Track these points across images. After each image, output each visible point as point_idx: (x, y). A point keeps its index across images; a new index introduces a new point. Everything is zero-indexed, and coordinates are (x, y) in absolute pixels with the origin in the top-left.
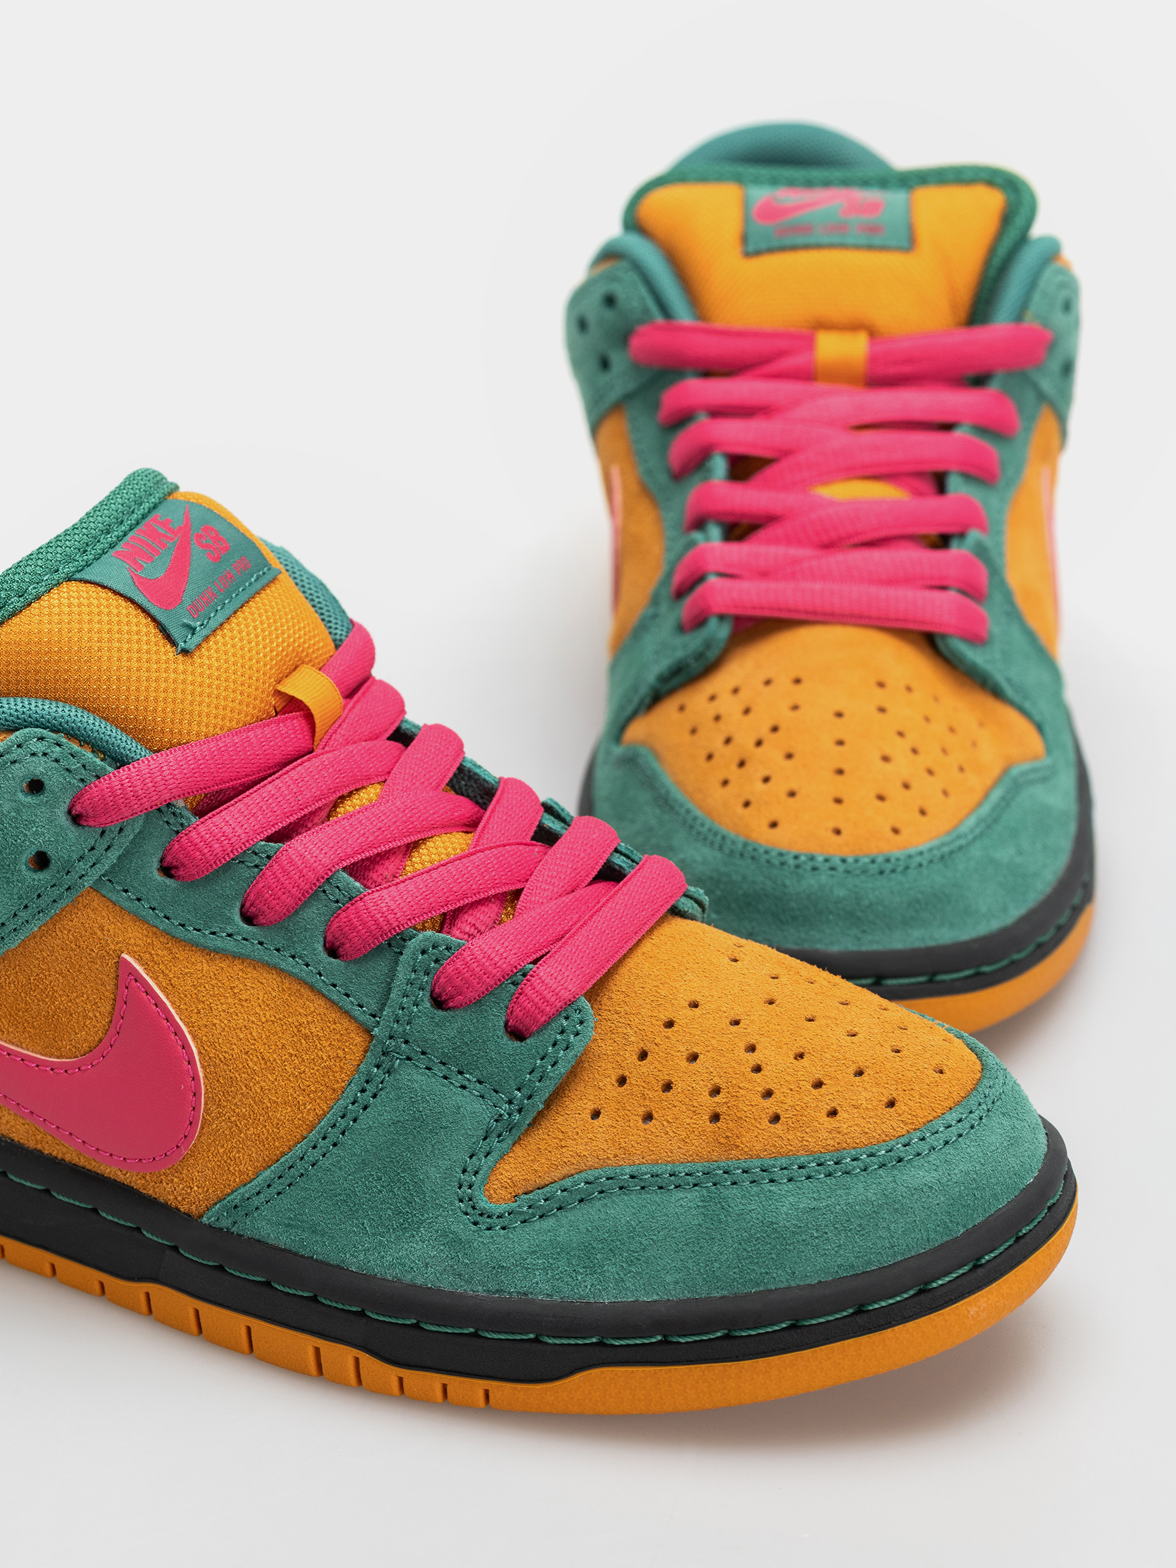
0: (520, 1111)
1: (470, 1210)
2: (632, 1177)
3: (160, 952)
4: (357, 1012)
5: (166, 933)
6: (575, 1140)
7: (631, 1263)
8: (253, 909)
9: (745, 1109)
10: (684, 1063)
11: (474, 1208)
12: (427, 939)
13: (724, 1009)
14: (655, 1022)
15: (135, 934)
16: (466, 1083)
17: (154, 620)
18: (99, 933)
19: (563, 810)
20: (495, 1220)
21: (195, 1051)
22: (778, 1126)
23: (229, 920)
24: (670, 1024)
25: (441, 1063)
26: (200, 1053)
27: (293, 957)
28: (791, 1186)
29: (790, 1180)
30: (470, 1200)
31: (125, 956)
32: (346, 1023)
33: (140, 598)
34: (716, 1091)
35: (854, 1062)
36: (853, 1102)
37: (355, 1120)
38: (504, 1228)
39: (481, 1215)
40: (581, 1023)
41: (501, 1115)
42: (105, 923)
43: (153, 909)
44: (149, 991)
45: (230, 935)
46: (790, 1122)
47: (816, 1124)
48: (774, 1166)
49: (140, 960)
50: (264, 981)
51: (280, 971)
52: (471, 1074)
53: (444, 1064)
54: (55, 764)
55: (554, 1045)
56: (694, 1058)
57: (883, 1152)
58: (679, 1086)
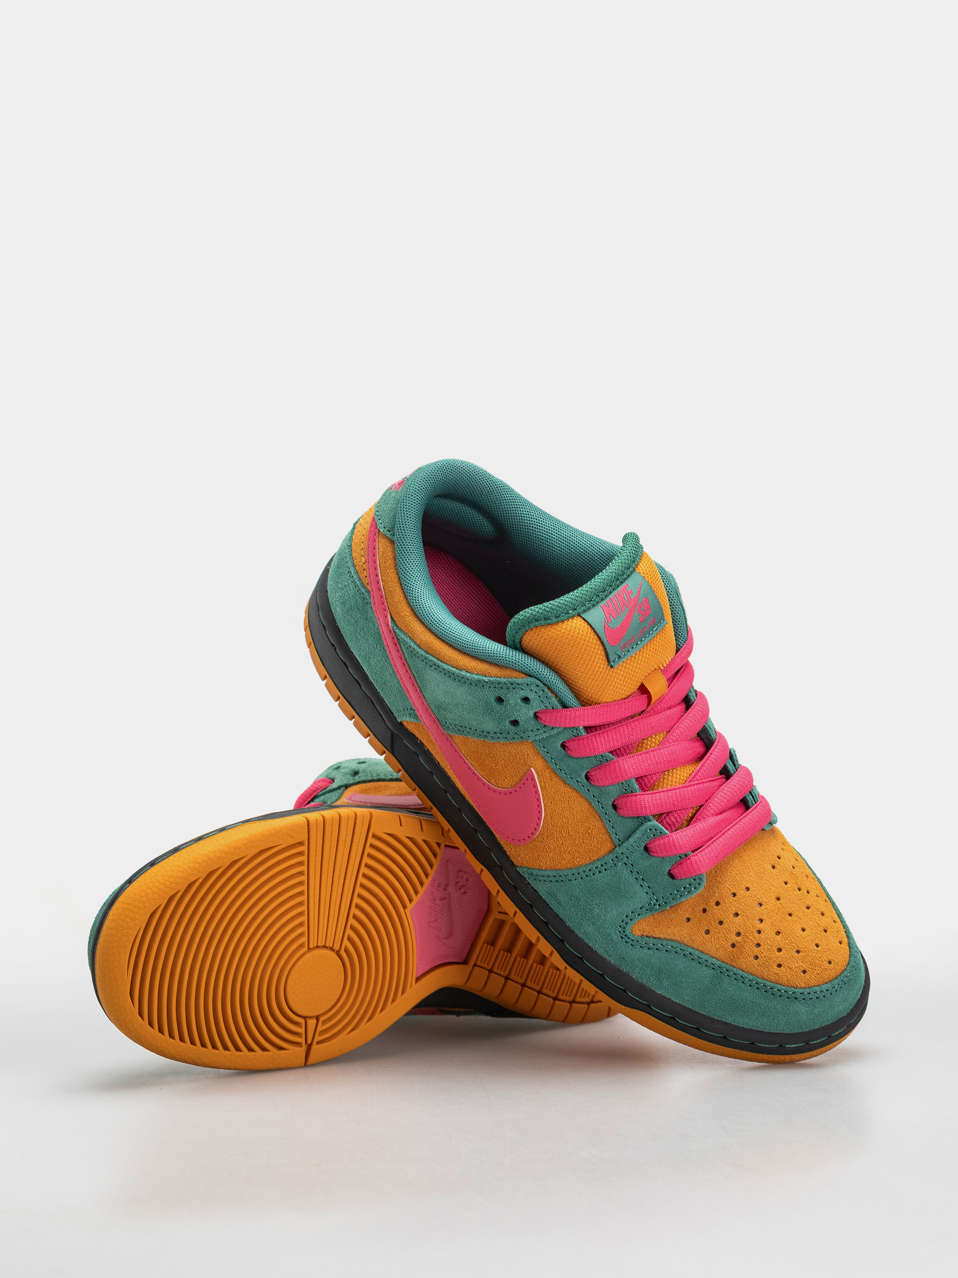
0: (659, 905)
1: (622, 932)
2: (690, 953)
3: (547, 774)
4: (613, 836)
5: (552, 769)
6: (675, 927)
7: (674, 984)
8: (591, 777)
9: (746, 948)
10: (732, 916)
11: (624, 932)
12: (654, 826)
13: (758, 897)
14: (728, 891)
15: (540, 763)
16: (643, 885)
17: (605, 649)
18: (526, 757)
19: (737, 760)
20: (630, 940)
21: (543, 815)
22: (756, 961)
23: (580, 776)
24: (734, 895)
25: (637, 872)
26: (545, 817)
27: (599, 802)
28: (750, 988)
29: (750, 985)
30: (624, 928)
31: (533, 769)
32: (607, 837)
33: (604, 640)
34: (739, 934)
35: (798, 947)
36: (789, 965)
37: (594, 874)
38: (632, 945)
39: (626, 936)
40: (699, 884)
41: (651, 904)
42: (530, 754)
43: (552, 759)
44: (535, 786)
45: (577, 781)
46: (761, 963)
47: (771, 968)
48: (746, 978)
49: (537, 773)
50: (583, 804)
51: (590, 804)
52: (646, 883)
53: (638, 873)
54: (538, 697)
55: (685, 888)
56: (737, 915)
57: (791, 993)
58: (725, 925)
